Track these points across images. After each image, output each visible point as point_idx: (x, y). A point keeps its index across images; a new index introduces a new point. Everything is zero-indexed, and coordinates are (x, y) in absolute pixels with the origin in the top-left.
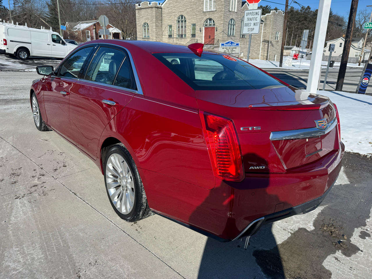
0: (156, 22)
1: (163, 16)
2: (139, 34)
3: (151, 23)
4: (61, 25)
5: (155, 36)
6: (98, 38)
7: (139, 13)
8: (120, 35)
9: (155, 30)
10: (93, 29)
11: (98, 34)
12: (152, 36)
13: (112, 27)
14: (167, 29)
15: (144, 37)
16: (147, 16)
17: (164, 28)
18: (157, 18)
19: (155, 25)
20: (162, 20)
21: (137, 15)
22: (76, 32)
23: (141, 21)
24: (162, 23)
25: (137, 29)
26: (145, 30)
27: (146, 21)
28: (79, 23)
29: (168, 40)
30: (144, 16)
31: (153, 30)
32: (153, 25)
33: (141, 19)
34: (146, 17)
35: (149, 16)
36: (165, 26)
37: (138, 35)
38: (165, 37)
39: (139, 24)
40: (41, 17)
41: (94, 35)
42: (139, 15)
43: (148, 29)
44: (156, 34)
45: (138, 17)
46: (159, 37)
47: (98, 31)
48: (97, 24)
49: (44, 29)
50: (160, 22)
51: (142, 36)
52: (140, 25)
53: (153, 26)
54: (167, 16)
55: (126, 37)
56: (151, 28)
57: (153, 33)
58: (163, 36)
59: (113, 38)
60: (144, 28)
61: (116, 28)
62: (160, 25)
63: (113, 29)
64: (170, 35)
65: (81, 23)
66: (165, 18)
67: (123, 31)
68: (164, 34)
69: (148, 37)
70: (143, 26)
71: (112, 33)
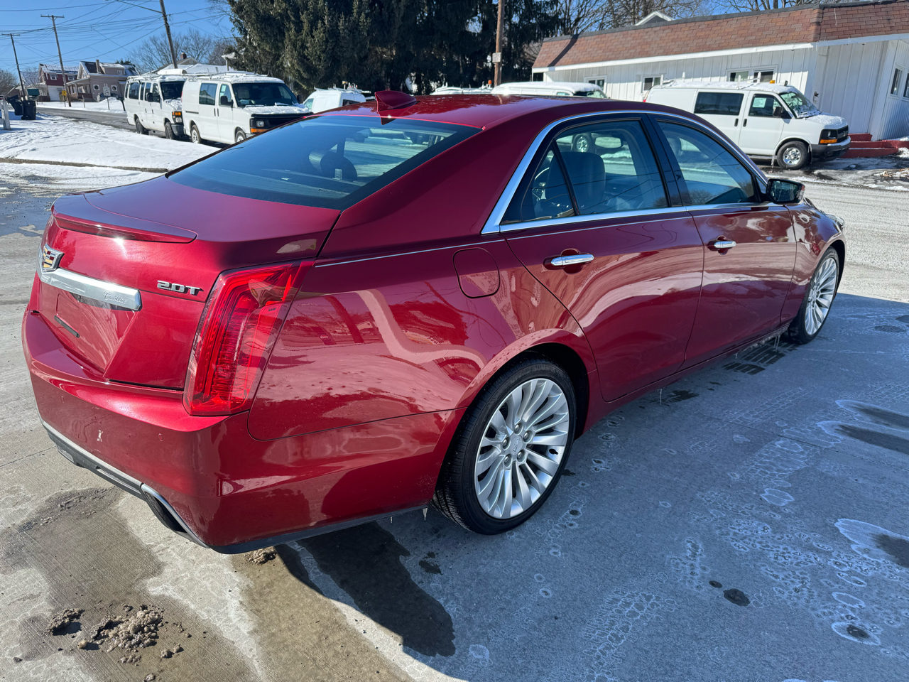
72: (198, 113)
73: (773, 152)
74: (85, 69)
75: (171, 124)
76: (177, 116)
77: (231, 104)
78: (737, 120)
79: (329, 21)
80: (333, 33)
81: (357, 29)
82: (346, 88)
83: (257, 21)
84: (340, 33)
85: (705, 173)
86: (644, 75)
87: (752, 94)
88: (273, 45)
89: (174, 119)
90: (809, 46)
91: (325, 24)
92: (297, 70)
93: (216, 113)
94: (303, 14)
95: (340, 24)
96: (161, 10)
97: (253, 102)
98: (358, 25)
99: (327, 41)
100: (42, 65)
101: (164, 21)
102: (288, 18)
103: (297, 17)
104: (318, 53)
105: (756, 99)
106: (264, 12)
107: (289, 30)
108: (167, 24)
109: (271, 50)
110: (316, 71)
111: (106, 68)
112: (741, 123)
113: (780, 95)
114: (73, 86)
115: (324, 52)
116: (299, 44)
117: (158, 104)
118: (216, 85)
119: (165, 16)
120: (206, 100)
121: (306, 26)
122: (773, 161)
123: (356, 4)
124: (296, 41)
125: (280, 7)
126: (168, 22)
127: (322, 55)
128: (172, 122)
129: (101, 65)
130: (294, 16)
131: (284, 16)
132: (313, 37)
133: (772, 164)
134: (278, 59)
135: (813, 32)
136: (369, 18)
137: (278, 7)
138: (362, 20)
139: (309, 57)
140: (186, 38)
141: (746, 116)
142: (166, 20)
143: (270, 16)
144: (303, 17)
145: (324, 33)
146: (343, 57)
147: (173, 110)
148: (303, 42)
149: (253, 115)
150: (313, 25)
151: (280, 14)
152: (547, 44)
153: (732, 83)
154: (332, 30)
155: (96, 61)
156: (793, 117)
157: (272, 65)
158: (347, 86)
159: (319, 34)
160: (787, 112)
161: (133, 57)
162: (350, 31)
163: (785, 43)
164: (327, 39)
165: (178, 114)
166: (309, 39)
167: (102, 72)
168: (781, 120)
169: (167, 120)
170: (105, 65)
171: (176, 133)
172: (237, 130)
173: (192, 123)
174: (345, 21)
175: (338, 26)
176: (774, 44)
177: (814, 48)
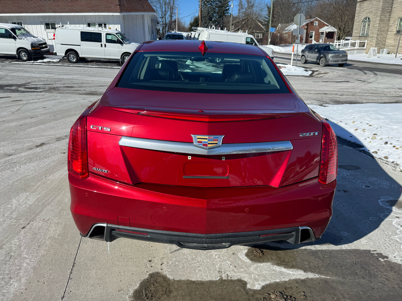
0: (381, 15)
1: (393, 7)
2: (356, 31)
3: (374, 17)
4: (271, 27)
5: (376, 33)
6: (308, 38)
7: (360, 6)
8: (334, 34)
9: (378, 25)
10: (305, 29)
11: (309, 34)
12: (372, 33)
13: (327, 26)
14: (397, 23)
15: (362, 34)
16: (370, 9)
17: (393, 22)
18: (383, 10)
19: (380, 19)
20: (391, 12)
21: (357, 9)
22: (286, 33)
23: (361, 15)
24: (390, 15)
25: (354, 26)
26: (364, 26)
27: (369, 15)
28: (292, 24)
29: (395, 37)
30: (366, 10)
31: (375, 25)
32: (377, 19)
33: (362, 13)
34: (368, 11)
35: (374, 9)
36: (394, 20)
37: (354, 33)
38: (391, 34)
39: (358, 20)
40: (259, 21)
41: (305, 36)
42: (360, 9)
43: (369, 25)
44: (378, 31)
45: (358, 12)
46: (382, 34)
47: (310, 31)
48: (310, 23)
49: (241, 33)
50: (388, 14)
51: (358, 34)
52: (360, 21)
53: (376, 21)
54: (400, 6)
55: (342, 36)
56: (372, 24)
57: (375, 30)
58: (389, 33)
59: (326, 38)
60: (363, 24)
61: (332, 27)
62: (387, 19)
63: (328, 27)
64: (399, 30)
65: (293, 24)
66: (397, 9)
67: (340, 29)
68: (390, 30)
69: (366, 34)
70: (362, 22)
71: (326, 32)
73: (119, 58)
78: (101, 45)
85: (74, 66)
86: (44, 22)
87: (105, 33)
90: (118, 14)
105: (107, 36)
112: (103, 46)
113: (116, 34)
122: (120, 61)
133: (120, 63)
135: (119, 8)
141: (105, 43)
153: (89, 27)
156: (124, 44)
160: (121, 41)
163: (109, 12)
168: (120, 45)
176: (104, 12)
177: (121, 15)
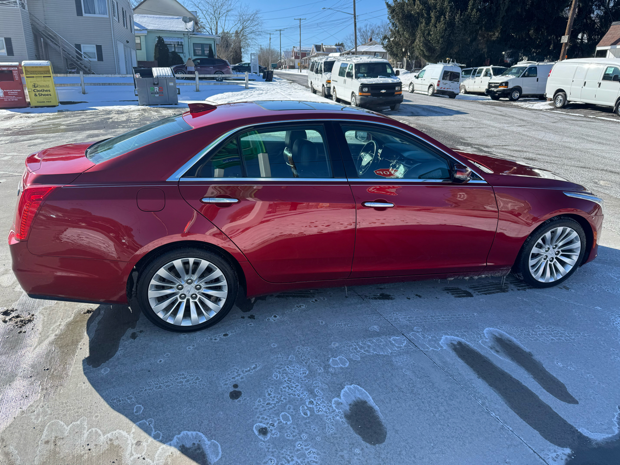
72: (337, 81)
74: (315, 49)
75: (325, 88)
76: (328, 83)
77: (352, 77)
79: (449, 16)
80: (451, 24)
81: (468, 20)
82: (449, 63)
83: (402, 18)
84: (455, 24)
88: (410, 33)
89: (327, 85)
91: (446, 18)
92: (422, 50)
93: (345, 81)
94: (432, 12)
95: (456, 18)
96: (353, 13)
97: (366, 75)
98: (470, 17)
99: (446, 29)
100: (294, 47)
101: (354, 20)
102: (423, 15)
103: (429, 14)
104: (438, 38)
106: (408, 12)
107: (422, 23)
108: (355, 21)
109: (410, 37)
110: (435, 50)
111: (326, 49)
114: (307, 59)
115: (442, 37)
116: (427, 32)
117: (321, 75)
118: (347, 64)
119: (355, 17)
120: (341, 74)
121: (433, 20)
123: (471, 3)
124: (425, 30)
125: (418, 8)
126: (356, 20)
127: (441, 39)
128: (326, 86)
129: (324, 47)
130: (426, 14)
131: (420, 14)
132: (436, 27)
134: (414, 43)
136: (479, 12)
137: (417, 8)
138: (473, 14)
139: (431, 41)
140: (379, 27)
142: (355, 19)
143: (411, 14)
144: (432, 14)
145: (444, 24)
146: (456, 40)
147: (327, 79)
148: (430, 31)
149: (361, 84)
150: (438, 19)
151: (418, 13)
152: (615, 26)
154: (451, 22)
155: (321, 44)
157: (409, 47)
158: (449, 61)
159: (441, 26)
161: (345, 41)
162: (463, 22)
164: (446, 28)
165: (329, 82)
166: (433, 29)
167: (324, 51)
169: (323, 85)
170: (326, 47)
171: (326, 93)
172: (353, 93)
173: (334, 88)
174: (461, 15)
175: (455, 19)
